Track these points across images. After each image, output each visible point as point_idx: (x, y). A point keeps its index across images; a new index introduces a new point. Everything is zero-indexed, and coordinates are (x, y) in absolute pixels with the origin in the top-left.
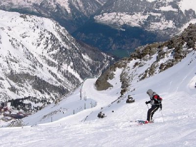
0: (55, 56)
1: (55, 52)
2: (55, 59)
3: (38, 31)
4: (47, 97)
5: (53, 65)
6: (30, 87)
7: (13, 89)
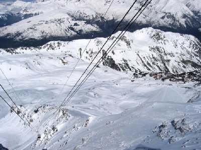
0: (197, 52)
1: (197, 50)
2: (197, 53)
3: (189, 41)
4: (197, 70)
5: (197, 56)
6: (190, 66)
7: (184, 67)
